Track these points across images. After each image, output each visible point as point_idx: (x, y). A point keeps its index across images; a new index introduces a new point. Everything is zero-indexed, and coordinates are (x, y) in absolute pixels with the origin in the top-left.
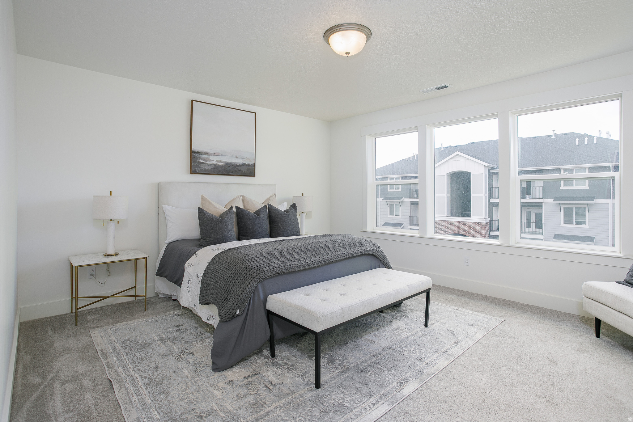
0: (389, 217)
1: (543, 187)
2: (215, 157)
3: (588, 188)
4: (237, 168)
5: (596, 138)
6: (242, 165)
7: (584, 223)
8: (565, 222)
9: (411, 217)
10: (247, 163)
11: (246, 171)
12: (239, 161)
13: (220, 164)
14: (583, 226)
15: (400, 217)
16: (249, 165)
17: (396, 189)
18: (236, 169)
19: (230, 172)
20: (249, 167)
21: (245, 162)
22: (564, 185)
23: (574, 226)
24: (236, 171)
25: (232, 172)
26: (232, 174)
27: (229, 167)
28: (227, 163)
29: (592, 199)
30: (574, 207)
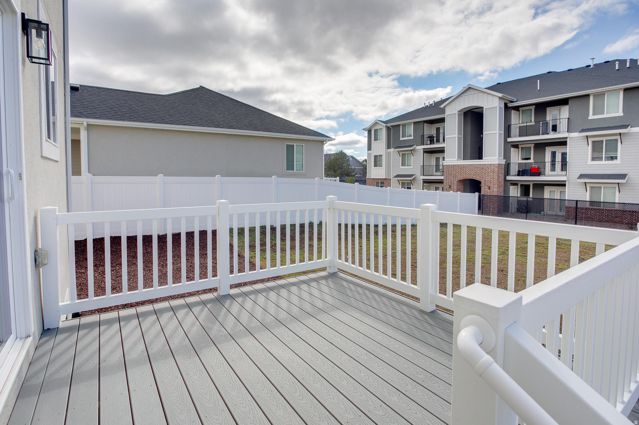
0: (401, 169)
1: (568, 118)
3: (622, 114)
5: (629, 60)
7: (616, 158)
8: (593, 159)
9: (423, 166)
14: (614, 162)
15: (412, 167)
17: (408, 137)
22: (594, 114)
23: (604, 162)
29: (626, 127)
30: (604, 139)
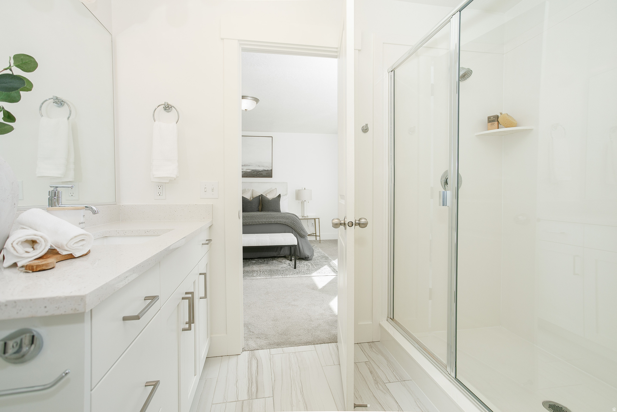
2: (244, 167)
4: (259, 172)
6: (263, 171)
10: (266, 169)
11: (266, 174)
12: (261, 169)
13: (248, 171)
16: (268, 170)
18: (258, 174)
19: (255, 175)
20: (268, 172)
21: (265, 169)
24: (258, 175)
25: (256, 175)
26: (256, 176)
27: (254, 172)
28: (253, 170)
